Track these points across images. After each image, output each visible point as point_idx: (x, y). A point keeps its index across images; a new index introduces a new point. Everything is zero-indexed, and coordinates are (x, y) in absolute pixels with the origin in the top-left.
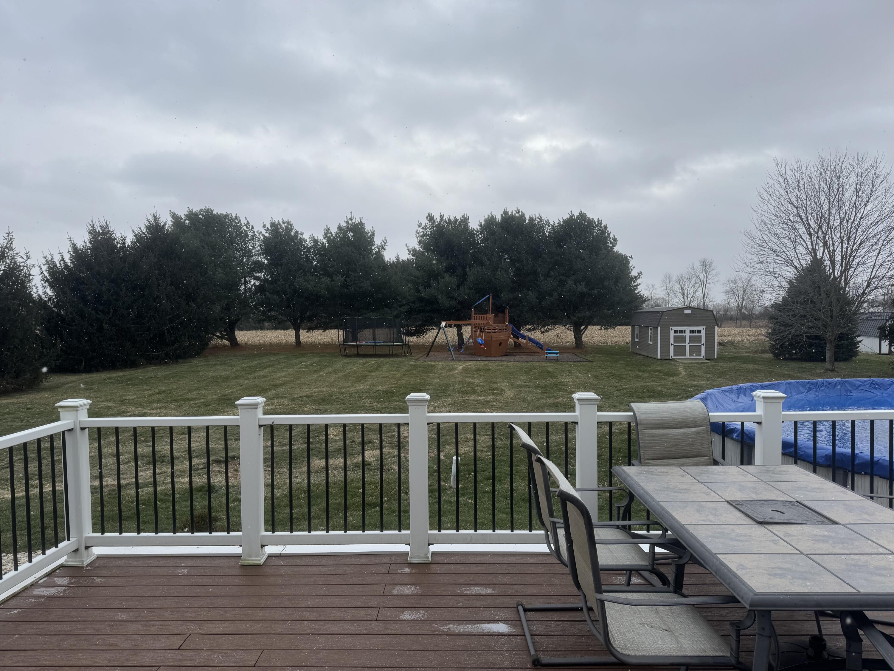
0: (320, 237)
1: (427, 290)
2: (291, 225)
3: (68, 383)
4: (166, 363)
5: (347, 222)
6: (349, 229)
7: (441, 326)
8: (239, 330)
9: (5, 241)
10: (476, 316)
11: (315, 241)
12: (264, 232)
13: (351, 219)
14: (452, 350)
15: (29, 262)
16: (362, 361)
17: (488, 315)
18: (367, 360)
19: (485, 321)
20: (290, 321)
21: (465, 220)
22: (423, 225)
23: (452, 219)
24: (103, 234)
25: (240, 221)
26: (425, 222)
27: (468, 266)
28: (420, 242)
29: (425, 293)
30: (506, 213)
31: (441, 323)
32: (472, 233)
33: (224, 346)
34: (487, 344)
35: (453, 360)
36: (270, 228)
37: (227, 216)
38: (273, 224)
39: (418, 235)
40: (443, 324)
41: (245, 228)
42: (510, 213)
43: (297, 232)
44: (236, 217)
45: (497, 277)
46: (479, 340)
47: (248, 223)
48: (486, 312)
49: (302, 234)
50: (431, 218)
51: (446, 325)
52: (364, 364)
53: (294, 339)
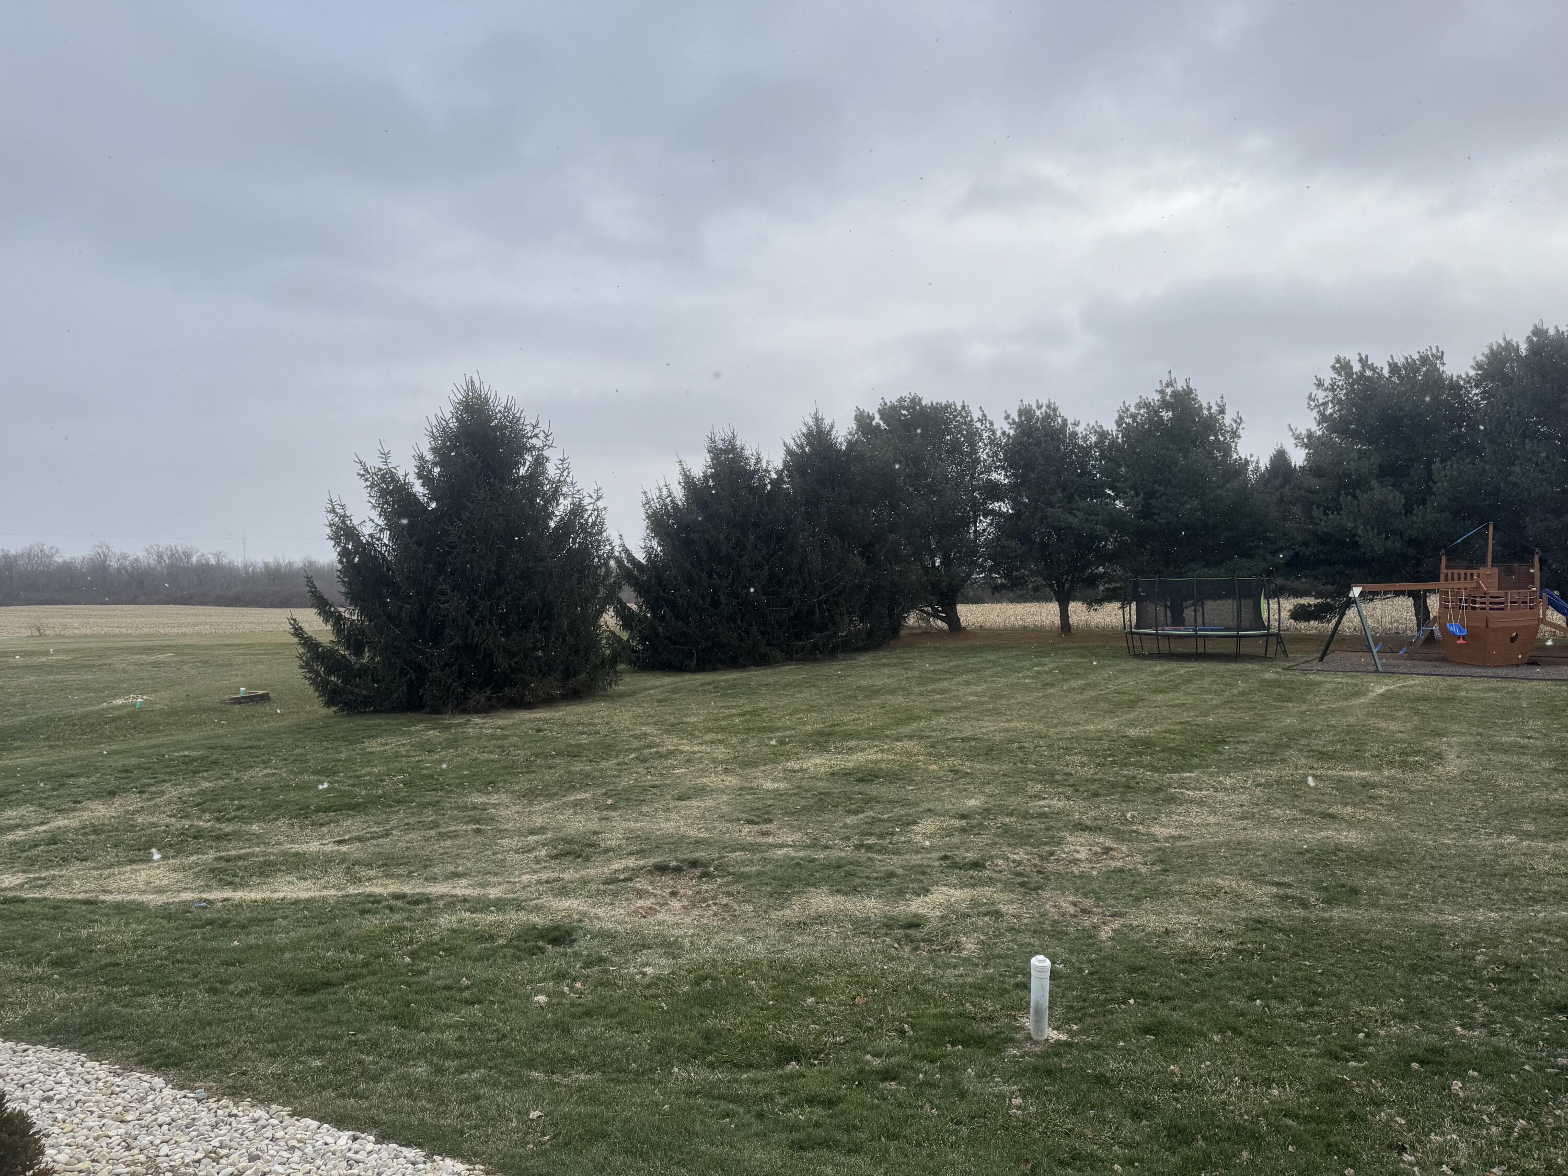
0: (1110, 426)
1: (1331, 516)
2: (1055, 410)
3: (645, 689)
4: (816, 660)
5: (1162, 392)
6: (1166, 405)
7: (1351, 595)
8: (963, 602)
9: (558, 471)
10: (1450, 571)
11: (1103, 435)
12: (1006, 428)
13: (1169, 385)
14: (1375, 650)
15: (600, 504)
16: (1159, 667)
17: (1482, 570)
18: (1174, 665)
19: (1471, 585)
20: (1051, 586)
21: (1430, 362)
22: (1327, 383)
23: (1400, 361)
24: (727, 451)
25: (968, 413)
26: (1328, 376)
27: (1437, 460)
28: (1323, 418)
29: (1327, 524)
30: (1538, 332)
31: (1350, 589)
32: (1454, 387)
33: (941, 631)
34: (1472, 636)
35: (1377, 671)
36: (1017, 420)
37: (948, 406)
38: (1021, 413)
39: (1312, 404)
40: (1356, 591)
41: (978, 425)
42: (1552, 332)
43: (1065, 421)
44: (963, 407)
45: (1511, 478)
46: (1454, 628)
47: (984, 415)
48: (1482, 561)
49: (1076, 424)
50: (1342, 367)
51: (1362, 594)
52: (1161, 673)
53: (1057, 620)
